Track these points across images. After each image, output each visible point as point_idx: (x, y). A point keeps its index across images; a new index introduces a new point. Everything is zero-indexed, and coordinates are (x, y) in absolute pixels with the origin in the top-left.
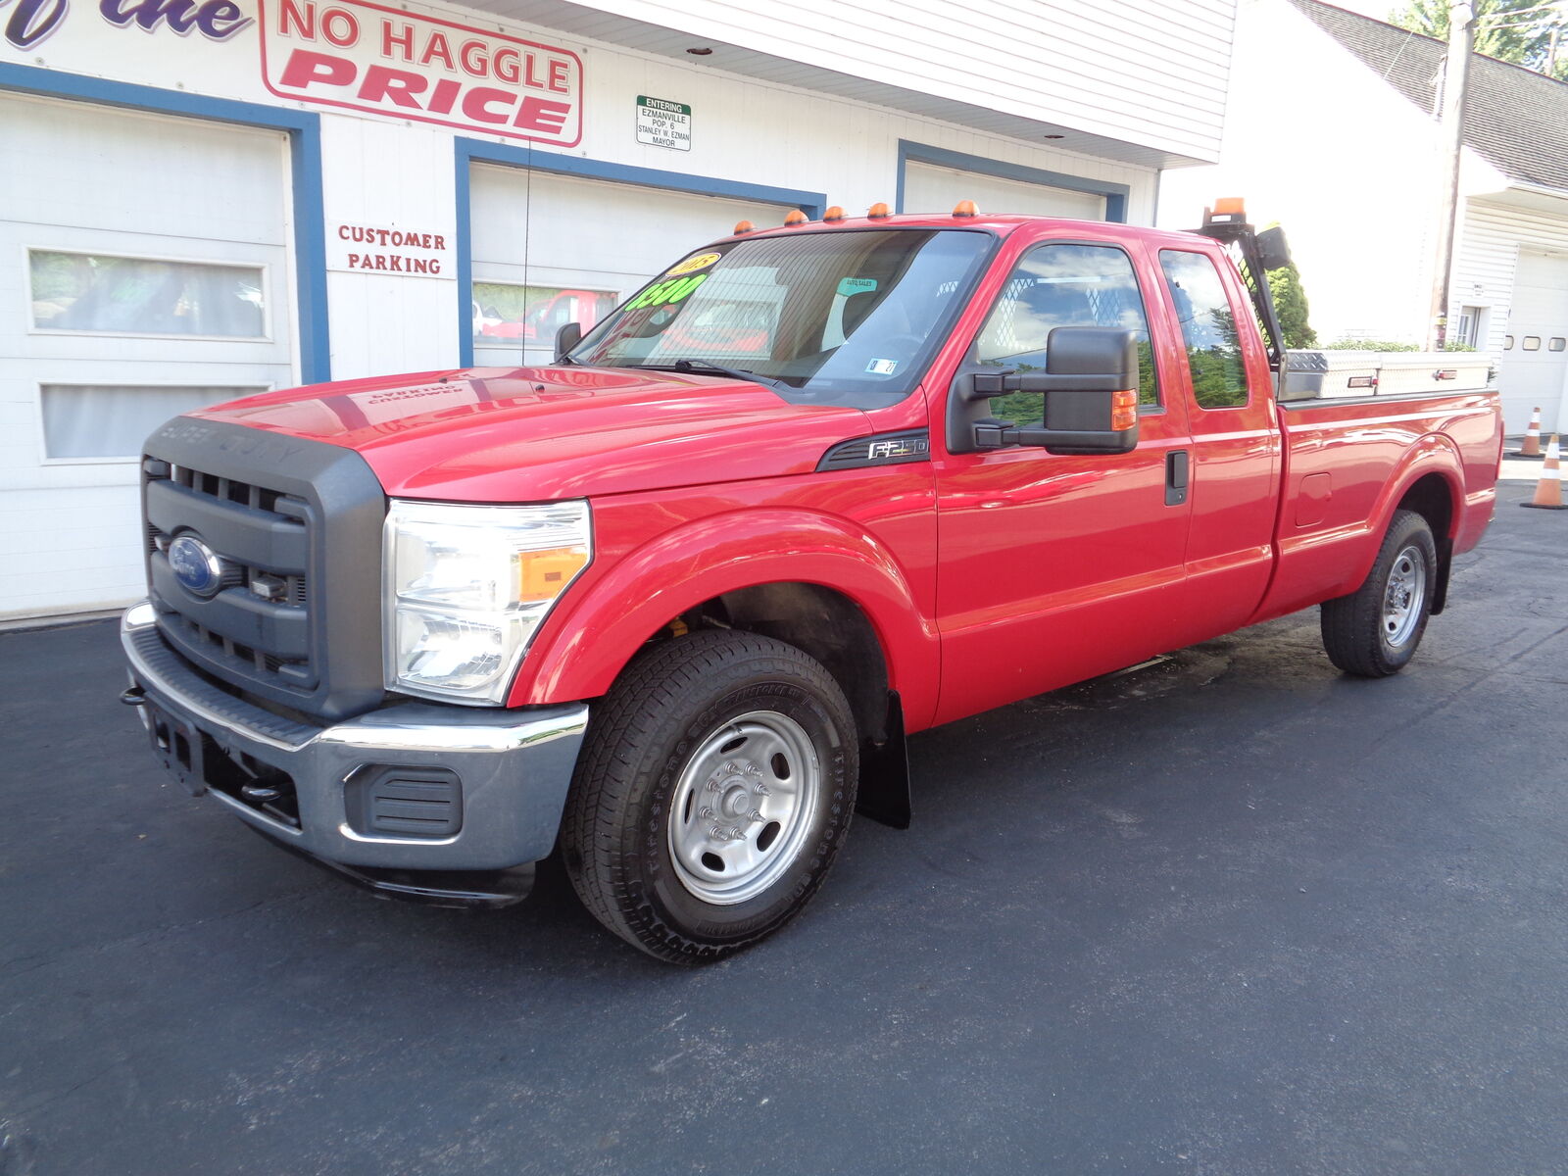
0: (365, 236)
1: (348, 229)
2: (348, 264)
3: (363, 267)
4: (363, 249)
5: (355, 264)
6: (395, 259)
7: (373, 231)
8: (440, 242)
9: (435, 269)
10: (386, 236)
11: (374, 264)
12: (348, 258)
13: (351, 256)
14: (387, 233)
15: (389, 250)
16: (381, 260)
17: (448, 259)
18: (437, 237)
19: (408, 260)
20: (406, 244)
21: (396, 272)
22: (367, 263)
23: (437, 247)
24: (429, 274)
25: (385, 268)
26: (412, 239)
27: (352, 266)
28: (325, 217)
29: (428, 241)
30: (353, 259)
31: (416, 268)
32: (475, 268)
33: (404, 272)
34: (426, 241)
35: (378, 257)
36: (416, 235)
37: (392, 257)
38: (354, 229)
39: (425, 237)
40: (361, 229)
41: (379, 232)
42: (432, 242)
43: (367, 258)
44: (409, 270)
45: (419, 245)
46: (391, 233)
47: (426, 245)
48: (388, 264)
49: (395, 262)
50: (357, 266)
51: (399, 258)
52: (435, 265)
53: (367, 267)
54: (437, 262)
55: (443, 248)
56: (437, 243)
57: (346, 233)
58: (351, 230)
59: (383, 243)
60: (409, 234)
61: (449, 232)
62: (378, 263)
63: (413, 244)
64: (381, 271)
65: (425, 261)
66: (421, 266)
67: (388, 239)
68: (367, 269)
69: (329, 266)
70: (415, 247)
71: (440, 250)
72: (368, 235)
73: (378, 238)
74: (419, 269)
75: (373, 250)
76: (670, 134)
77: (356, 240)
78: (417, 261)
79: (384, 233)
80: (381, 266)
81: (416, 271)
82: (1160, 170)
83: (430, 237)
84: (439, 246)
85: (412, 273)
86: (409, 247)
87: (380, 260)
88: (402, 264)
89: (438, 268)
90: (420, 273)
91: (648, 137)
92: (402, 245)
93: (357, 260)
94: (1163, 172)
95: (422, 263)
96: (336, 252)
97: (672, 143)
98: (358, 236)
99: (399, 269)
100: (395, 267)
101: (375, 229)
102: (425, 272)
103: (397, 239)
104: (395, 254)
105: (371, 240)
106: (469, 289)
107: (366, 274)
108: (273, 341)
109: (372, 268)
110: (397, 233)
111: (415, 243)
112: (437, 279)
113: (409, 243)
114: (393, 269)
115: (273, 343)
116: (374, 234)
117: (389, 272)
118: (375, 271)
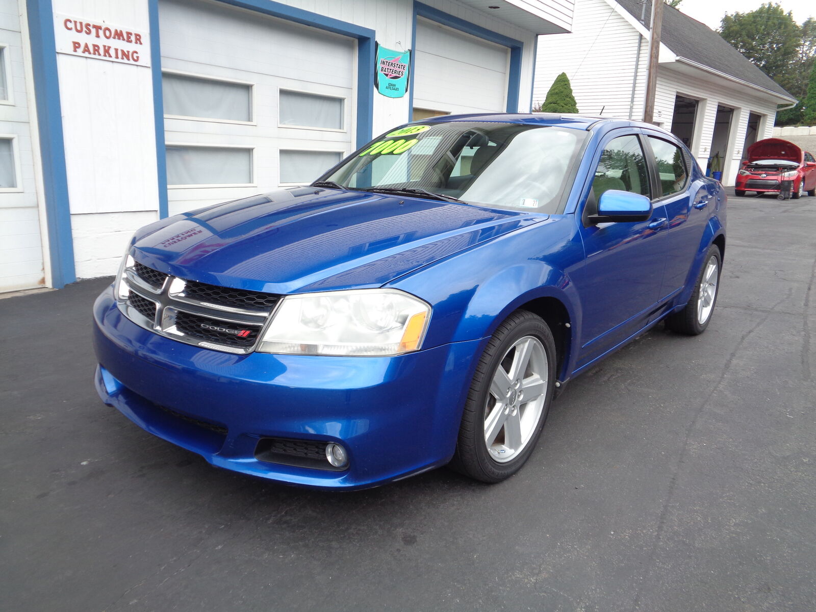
0: (84, 29)
1: (70, 21)
2: (73, 49)
3: (84, 52)
4: (83, 39)
5: (77, 49)
6: (106, 48)
7: (89, 25)
8: (138, 39)
9: (136, 58)
10: (99, 30)
11: (91, 50)
12: (72, 45)
13: (75, 43)
14: (100, 28)
15: (102, 42)
17: (144, 52)
18: (137, 35)
19: (116, 50)
20: (114, 38)
21: (108, 58)
22: (86, 50)
23: (136, 43)
24: (132, 62)
25: (100, 55)
26: (119, 35)
27: (75, 51)
28: (53, 11)
29: (130, 38)
30: (76, 45)
31: (123, 57)
32: (164, 62)
33: (113, 59)
34: (129, 38)
35: (94, 46)
36: (121, 32)
37: (105, 46)
38: (75, 22)
39: (129, 34)
40: (81, 23)
41: (94, 27)
42: (133, 38)
43: (86, 46)
44: (117, 57)
45: (124, 40)
46: (103, 28)
47: (129, 41)
48: (102, 51)
49: (107, 51)
50: (80, 51)
51: (109, 48)
52: (135, 55)
54: (136, 53)
55: (141, 44)
56: (136, 39)
57: (69, 25)
58: (73, 23)
59: (98, 36)
60: (116, 31)
61: (145, 31)
62: (95, 50)
63: (119, 39)
64: (97, 56)
65: (128, 52)
66: (125, 55)
67: (101, 32)
68: (87, 54)
69: (58, 49)
70: (121, 42)
71: (138, 45)
72: (86, 28)
73: (93, 31)
74: (124, 57)
75: (90, 40)
77: (78, 31)
78: (123, 51)
79: (98, 28)
80: (96, 53)
81: (123, 59)
82: (537, 35)
83: (131, 34)
84: (138, 42)
85: (120, 60)
86: (117, 40)
87: (96, 48)
88: (112, 52)
89: (138, 57)
90: (125, 61)
92: (111, 39)
93: (79, 47)
95: (126, 53)
96: (63, 39)
98: (79, 28)
99: (110, 56)
100: (107, 54)
101: (91, 25)
102: (129, 60)
103: (108, 33)
104: (107, 45)
105: (89, 33)
106: (161, 77)
107: (86, 58)
108: (13, 104)
109: (90, 53)
110: (107, 29)
111: (121, 38)
112: (137, 65)
113: (117, 37)
114: (105, 56)
115: (14, 106)
116: (91, 28)
117: (102, 57)
118: (92, 56)
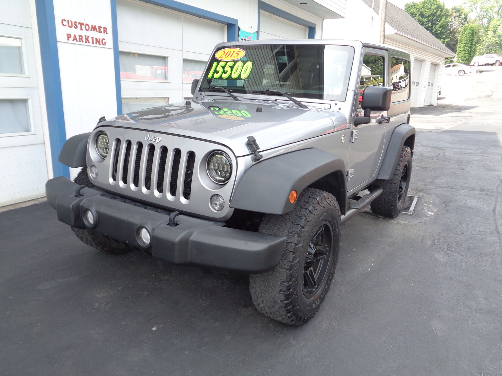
0: (74, 25)
1: (65, 21)
3: (73, 40)
4: (74, 32)
5: (69, 39)
6: (87, 37)
7: (76, 22)
8: (105, 30)
9: (104, 43)
10: (83, 26)
11: (78, 39)
12: (66, 35)
13: (68, 35)
14: (83, 24)
15: (84, 33)
16: (81, 37)
17: (109, 38)
18: (104, 28)
19: (93, 38)
20: (91, 30)
21: (87, 44)
22: (75, 39)
23: (104, 33)
24: (102, 45)
25: (83, 42)
26: (94, 28)
27: (68, 40)
28: (55, 14)
30: (69, 36)
31: (96, 42)
32: (120, 44)
33: (91, 44)
34: (100, 30)
35: (80, 36)
36: (95, 26)
37: (86, 36)
38: (68, 21)
39: (100, 27)
40: (71, 22)
41: (80, 23)
42: (102, 30)
43: (75, 36)
44: (93, 43)
45: (97, 31)
46: (85, 24)
47: (100, 32)
48: (84, 39)
49: (87, 39)
50: (71, 39)
51: (88, 37)
52: (104, 41)
53: (75, 41)
54: (104, 39)
55: (107, 33)
57: (65, 23)
58: (67, 22)
59: (82, 29)
60: (92, 26)
61: (108, 24)
62: (80, 39)
63: (94, 31)
64: (81, 43)
65: (100, 39)
66: (98, 41)
67: (83, 27)
68: (75, 42)
69: (58, 40)
71: (105, 34)
72: (75, 25)
73: (79, 26)
75: (77, 32)
77: (70, 27)
78: (96, 39)
79: (81, 24)
80: (81, 40)
82: (323, 19)
83: (101, 27)
85: (95, 45)
86: (92, 32)
88: (90, 40)
89: (105, 42)
90: (98, 45)
92: (89, 31)
93: (71, 37)
94: (324, 20)
95: (98, 40)
96: (61, 32)
98: (70, 25)
99: (89, 42)
100: (87, 42)
101: (78, 22)
102: (100, 44)
103: (87, 27)
104: (87, 35)
105: (76, 27)
106: (118, 54)
107: (75, 44)
108: (28, 77)
109: (77, 41)
110: (87, 25)
111: (95, 30)
112: (105, 48)
113: (92, 30)
114: (86, 42)
115: (29, 77)
116: (77, 24)
117: (84, 43)
118: (78, 43)
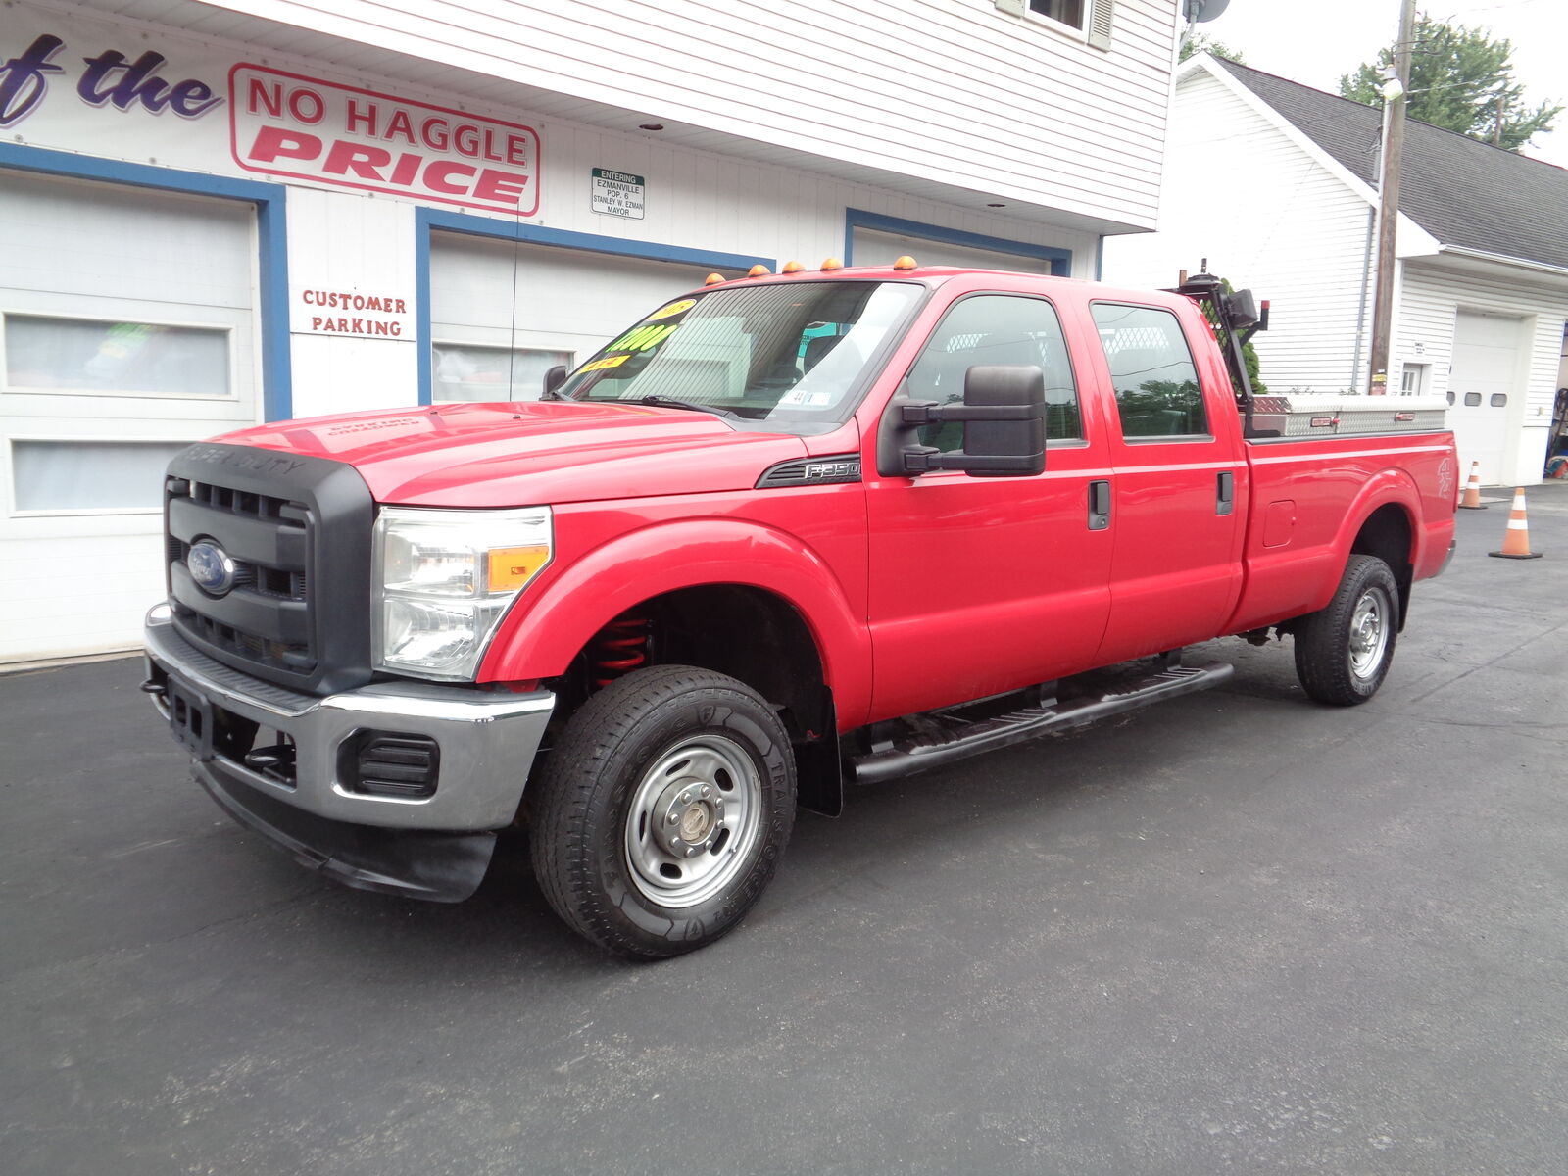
0: (328, 300)
1: (311, 293)
2: (312, 327)
3: (326, 329)
4: (326, 312)
5: (318, 327)
6: (356, 321)
7: (335, 295)
8: (400, 305)
9: (395, 331)
10: (348, 300)
11: (336, 326)
12: (312, 320)
13: (315, 319)
14: (349, 297)
15: (351, 314)
17: (408, 322)
18: (398, 301)
19: (370, 323)
20: (368, 308)
21: (358, 335)
22: (330, 325)
23: (398, 311)
24: (390, 336)
25: (347, 331)
26: (374, 303)
27: (315, 329)
28: (290, 282)
29: (389, 305)
30: (317, 321)
31: (378, 331)
32: (434, 330)
33: (365, 334)
34: (387, 305)
35: (340, 320)
36: (377, 299)
37: (354, 320)
38: (317, 293)
39: (388, 301)
40: (324, 294)
41: (341, 296)
42: (393, 306)
43: (330, 321)
44: (370, 332)
45: (380, 308)
46: (353, 297)
47: (388, 309)
48: (350, 326)
49: (357, 325)
50: (321, 329)
51: (360, 320)
52: (395, 327)
53: (330, 330)
54: (397, 324)
55: (404, 312)
56: (398, 307)
57: (309, 297)
58: (314, 294)
59: (345, 307)
60: (371, 298)
61: (410, 296)
62: (341, 326)
63: (374, 308)
64: (343, 333)
65: (386, 324)
66: (382, 328)
67: (350, 303)
68: (330, 332)
69: (293, 329)
70: (377, 311)
71: (401, 313)
72: (333, 299)
73: (340, 302)
74: (380, 331)
75: (335, 313)
76: (624, 203)
77: (319, 304)
78: (378, 324)
79: (346, 297)
80: (343, 328)
81: (377, 333)
82: (1101, 237)
83: (391, 300)
84: (400, 309)
85: (374, 335)
86: (371, 311)
87: (343, 323)
88: (364, 326)
89: (399, 330)
90: (381, 335)
91: (602, 207)
92: (364, 308)
93: (320, 324)
95: (383, 325)
96: (300, 315)
97: (627, 212)
98: (321, 300)
99: (361, 332)
100: (357, 330)
101: (338, 294)
102: (386, 334)
103: (359, 303)
104: (357, 318)
105: (334, 304)
106: (428, 350)
107: (329, 336)
108: (237, 399)
109: (334, 330)
110: (359, 297)
111: (377, 307)
112: (397, 340)
113: (371, 306)
114: (354, 331)
115: (238, 401)
116: (337, 298)
117: (350, 334)
118: (337, 333)
